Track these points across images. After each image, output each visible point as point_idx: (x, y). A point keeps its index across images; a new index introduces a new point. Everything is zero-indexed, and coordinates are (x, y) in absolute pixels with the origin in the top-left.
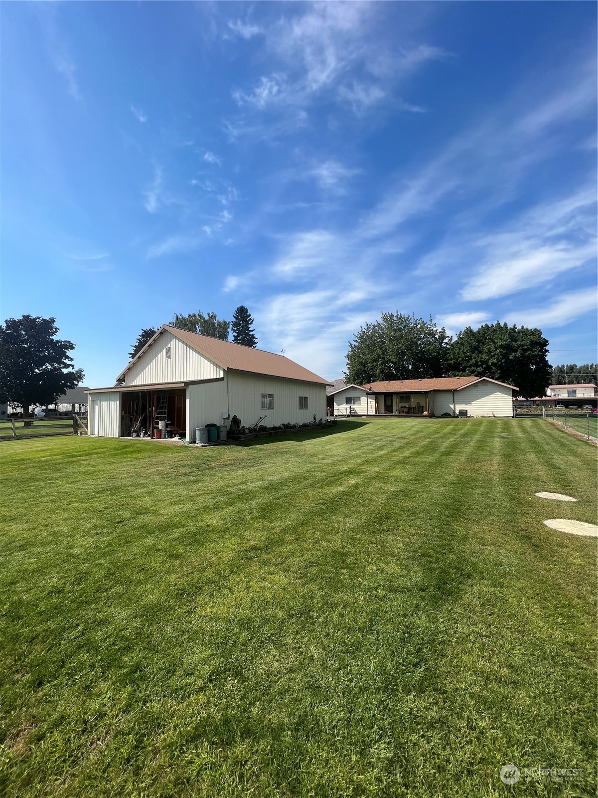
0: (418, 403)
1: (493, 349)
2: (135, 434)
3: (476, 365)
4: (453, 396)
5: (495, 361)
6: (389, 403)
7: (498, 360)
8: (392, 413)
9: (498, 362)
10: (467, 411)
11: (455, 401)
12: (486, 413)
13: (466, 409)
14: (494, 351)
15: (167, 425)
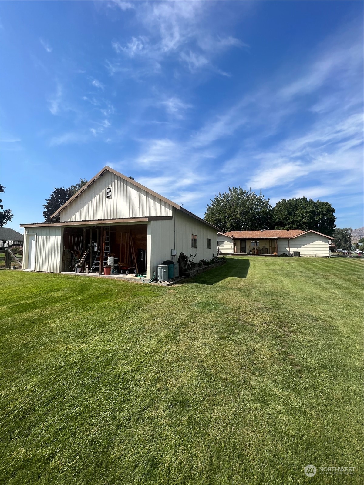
0: (264, 246)
1: (304, 213)
2: (79, 270)
3: (293, 223)
4: (289, 242)
5: (306, 221)
6: (243, 246)
7: (308, 220)
8: (246, 253)
9: (308, 221)
10: (299, 252)
11: (290, 245)
12: (312, 254)
13: (298, 251)
14: (305, 214)
15: (115, 262)
